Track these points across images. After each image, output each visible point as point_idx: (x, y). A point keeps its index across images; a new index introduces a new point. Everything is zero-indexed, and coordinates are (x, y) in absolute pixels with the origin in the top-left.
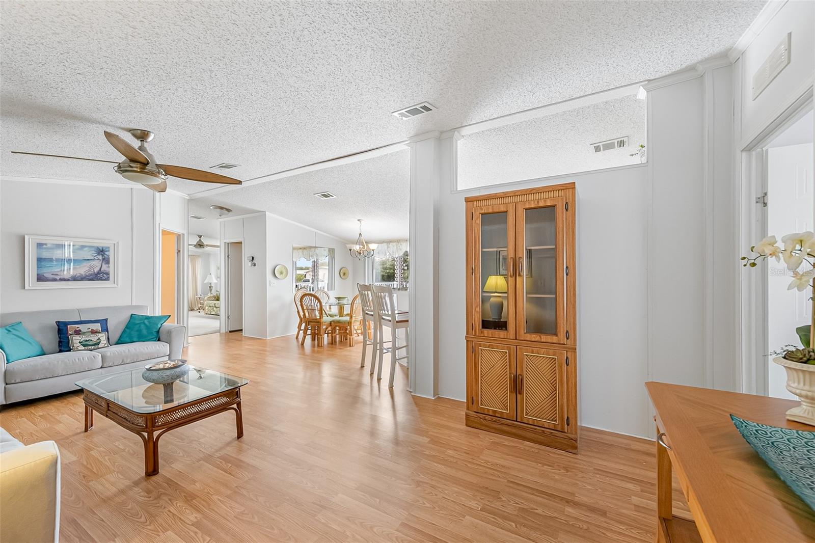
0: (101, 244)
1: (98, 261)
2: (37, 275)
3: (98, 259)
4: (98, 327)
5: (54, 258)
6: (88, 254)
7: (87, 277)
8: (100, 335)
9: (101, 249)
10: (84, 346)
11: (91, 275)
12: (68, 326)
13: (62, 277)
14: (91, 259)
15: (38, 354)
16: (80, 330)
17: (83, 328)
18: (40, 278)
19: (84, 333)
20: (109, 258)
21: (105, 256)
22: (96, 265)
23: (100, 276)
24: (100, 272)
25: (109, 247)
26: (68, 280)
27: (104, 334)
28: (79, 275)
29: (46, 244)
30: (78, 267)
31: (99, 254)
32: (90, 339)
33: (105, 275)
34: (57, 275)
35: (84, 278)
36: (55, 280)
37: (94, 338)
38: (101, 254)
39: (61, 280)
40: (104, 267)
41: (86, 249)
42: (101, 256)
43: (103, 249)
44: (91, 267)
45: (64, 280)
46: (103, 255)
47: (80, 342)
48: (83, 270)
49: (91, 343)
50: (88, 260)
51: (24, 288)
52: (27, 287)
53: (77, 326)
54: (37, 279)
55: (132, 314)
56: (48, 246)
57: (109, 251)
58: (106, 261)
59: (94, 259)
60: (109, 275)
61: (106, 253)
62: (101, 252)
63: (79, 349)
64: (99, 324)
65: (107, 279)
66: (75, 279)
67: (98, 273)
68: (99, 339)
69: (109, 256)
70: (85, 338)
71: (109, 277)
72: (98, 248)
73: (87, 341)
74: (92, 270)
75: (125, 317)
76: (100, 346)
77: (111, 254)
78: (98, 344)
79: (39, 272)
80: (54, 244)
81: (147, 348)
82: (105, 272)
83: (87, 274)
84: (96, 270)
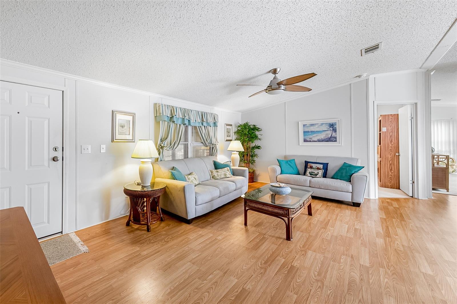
0: (331, 121)
1: (330, 131)
2: (304, 139)
3: (330, 130)
4: (321, 166)
5: (310, 131)
6: (325, 128)
7: (325, 140)
8: (320, 171)
9: (331, 124)
10: (310, 174)
11: (327, 139)
12: (309, 164)
13: (313, 140)
14: (327, 130)
15: (296, 174)
16: (312, 167)
17: (314, 166)
18: (305, 141)
19: (314, 168)
20: (336, 129)
21: (334, 128)
22: (329, 133)
23: (331, 139)
24: (331, 137)
25: (336, 123)
26: (316, 141)
27: (321, 171)
28: (321, 139)
29: (306, 125)
30: (320, 135)
31: (330, 127)
32: (314, 172)
33: (334, 139)
34: (311, 139)
35: (323, 140)
36: (310, 141)
37: (316, 172)
38: (332, 127)
39: (313, 141)
40: (334, 134)
41: (324, 125)
42: (332, 128)
43: (332, 124)
44: (327, 134)
45: (315, 141)
46: (333, 128)
47: (309, 172)
48: (322, 136)
49: (314, 174)
50: (325, 131)
51: (299, 145)
52: (300, 145)
53: (312, 164)
54: (304, 141)
55: (345, 163)
56: (308, 125)
57: (336, 125)
58: (335, 130)
59: (328, 130)
60: (336, 138)
61: (334, 126)
62: (332, 125)
63: (308, 175)
64: (322, 165)
65: (336, 141)
66: (319, 141)
67: (331, 138)
68: (318, 173)
69: (336, 128)
70: (312, 170)
71: (336, 140)
72: (330, 124)
73: (312, 172)
74: (327, 136)
75: (340, 163)
76: (317, 176)
77: (337, 127)
78: (317, 175)
79: (305, 138)
80: (309, 124)
81: (334, 183)
82: (334, 137)
83: (325, 138)
84: (329, 136)
